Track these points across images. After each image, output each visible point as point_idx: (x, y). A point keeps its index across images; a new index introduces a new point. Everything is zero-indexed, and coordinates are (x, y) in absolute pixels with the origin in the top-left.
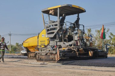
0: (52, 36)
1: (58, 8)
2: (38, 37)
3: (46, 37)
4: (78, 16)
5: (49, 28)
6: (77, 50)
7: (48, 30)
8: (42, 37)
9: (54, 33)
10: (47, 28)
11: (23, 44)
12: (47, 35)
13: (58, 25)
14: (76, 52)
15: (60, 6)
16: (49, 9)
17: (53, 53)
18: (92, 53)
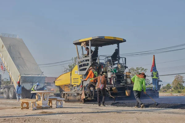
0: (84, 72)
1: (90, 41)
2: (71, 73)
3: (79, 74)
4: (118, 47)
5: (82, 63)
6: (109, 89)
7: (80, 66)
8: (76, 73)
9: (86, 69)
10: (79, 63)
11: (54, 82)
12: (79, 72)
13: (90, 61)
14: (108, 91)
15: (91, 38)
16: (80, 41)
17: (79, 94)
18: (129, 92)
